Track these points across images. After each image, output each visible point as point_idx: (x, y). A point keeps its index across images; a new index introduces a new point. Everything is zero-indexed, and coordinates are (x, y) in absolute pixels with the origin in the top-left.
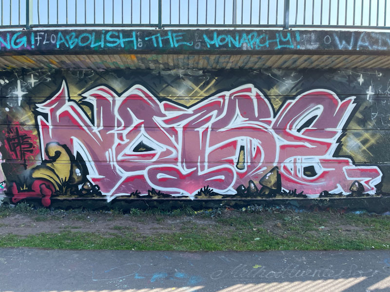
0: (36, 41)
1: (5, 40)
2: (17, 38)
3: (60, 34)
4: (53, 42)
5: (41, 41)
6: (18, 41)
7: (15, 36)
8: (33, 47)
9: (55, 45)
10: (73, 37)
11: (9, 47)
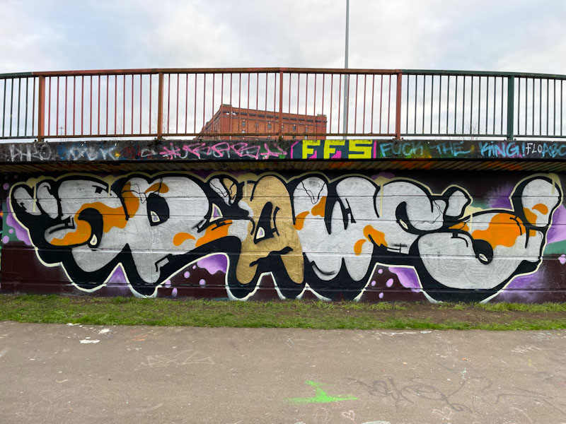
0: (526, 150)
1: (501, 149)
2: (511, 148)
3: (545, 145)
4: (540, 152)
5: (531, 150)
6: (511, 150)
7: (510, 145)
8: (524, 155)
9: (541, 154)
10: (555, 148)
11: (504, 155)
